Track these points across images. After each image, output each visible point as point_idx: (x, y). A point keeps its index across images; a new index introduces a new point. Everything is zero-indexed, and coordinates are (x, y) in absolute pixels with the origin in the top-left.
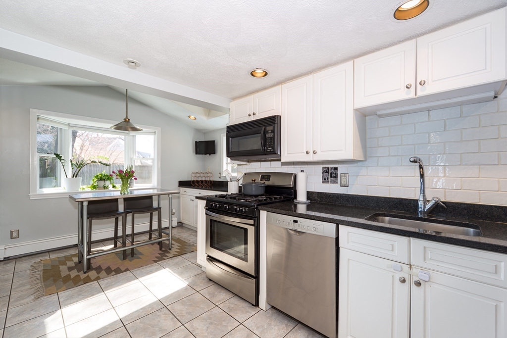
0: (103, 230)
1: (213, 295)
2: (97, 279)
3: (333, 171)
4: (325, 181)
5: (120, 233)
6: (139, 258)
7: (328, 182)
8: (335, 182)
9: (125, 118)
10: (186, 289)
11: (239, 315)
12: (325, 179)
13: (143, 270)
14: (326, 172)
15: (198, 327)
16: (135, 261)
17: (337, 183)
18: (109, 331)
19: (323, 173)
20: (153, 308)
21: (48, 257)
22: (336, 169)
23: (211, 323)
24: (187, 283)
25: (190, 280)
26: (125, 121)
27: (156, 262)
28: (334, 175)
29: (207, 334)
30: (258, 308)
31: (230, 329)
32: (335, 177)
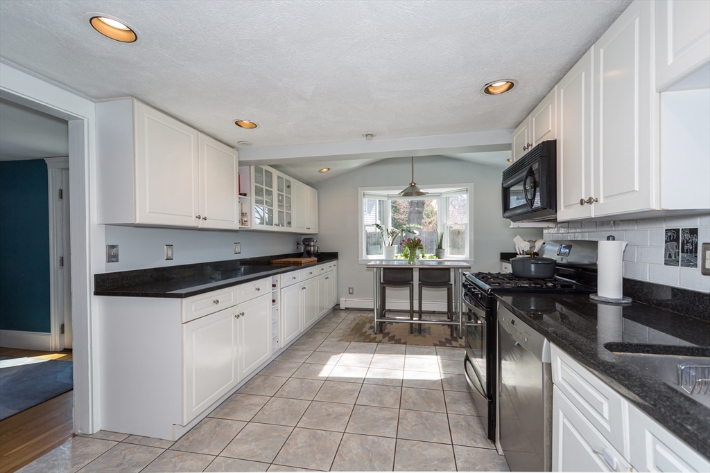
0: (398, 299)
1: (455, 401)
2: (380, 342)
3: (687, 236)
4: (670, 260)
5: (416, 308)
6: (425, 337)
7: (676, 263)
8: (690, 263)
9: (411, 182)
10: (435, 382)
11: (460, 436)
12: (670, 256)
13: (417, 349)
14: (673, 240)
15: (409, 419)
16: (420, 338)
17: (696, 266)
18: (352, 381)
19: (666, 242)
20: (392, 382)
21: (366, 315)
22: (694, 232)
23: (424, 424)
24: (443, 378)
25: (448, 376)
26: (412, 186)
27: (435, 345)
28: (689, 246)
29: (409, 429)
30: (493, 445)
31: (435, 440)
32: (691, 252)
